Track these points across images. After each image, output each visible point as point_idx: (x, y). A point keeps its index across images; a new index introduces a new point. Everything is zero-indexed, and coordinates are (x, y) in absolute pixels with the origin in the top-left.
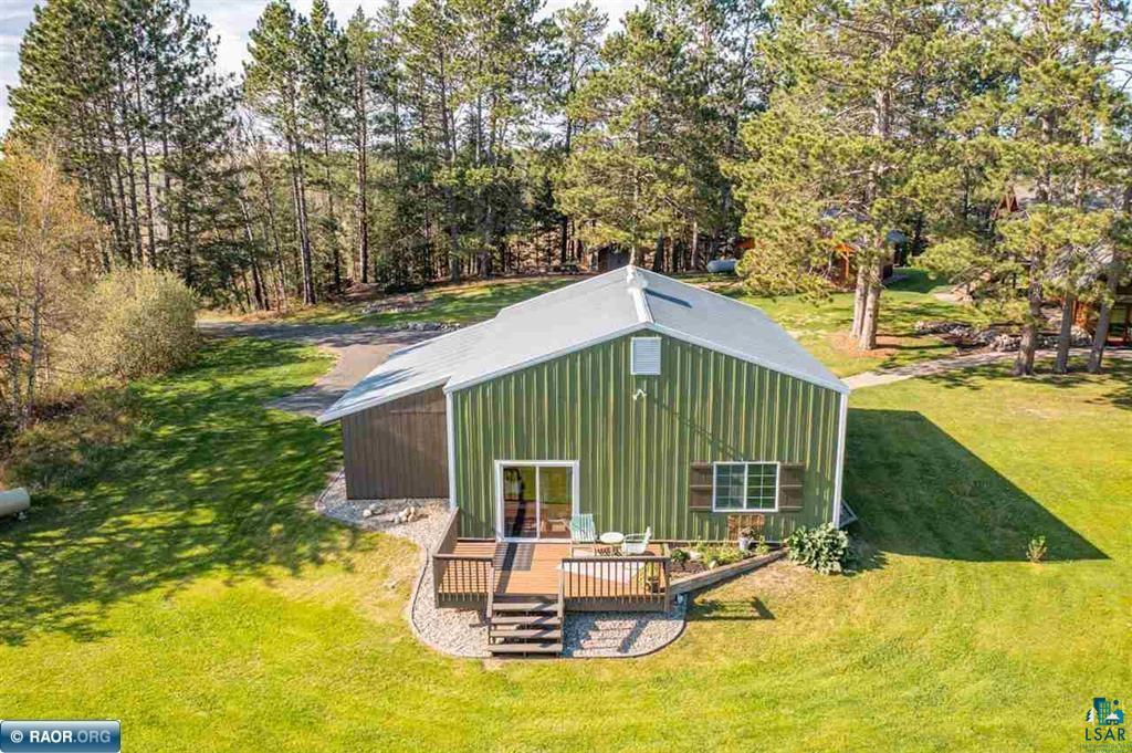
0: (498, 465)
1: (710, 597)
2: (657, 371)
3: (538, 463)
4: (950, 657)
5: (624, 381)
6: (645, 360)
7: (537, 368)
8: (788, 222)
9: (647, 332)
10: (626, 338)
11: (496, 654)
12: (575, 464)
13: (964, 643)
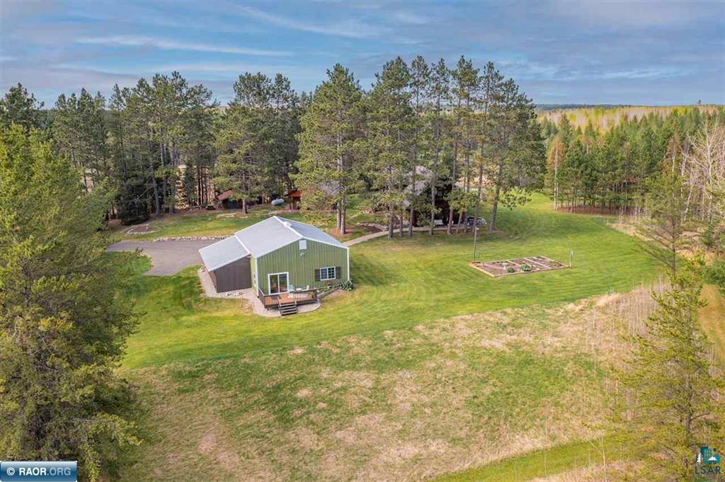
0: (269, 275)
1: (325, 299)
2: (306, 248)
3: (278, 274)
4: (376, 301)
5: (298, 251)
6: (303, 246)
7: (277, 250)
8: (317, 197)
9: (303, 239)
10: (298, 241)
11: (283, 315)
12: (287, 273)
13: (378, 299)
